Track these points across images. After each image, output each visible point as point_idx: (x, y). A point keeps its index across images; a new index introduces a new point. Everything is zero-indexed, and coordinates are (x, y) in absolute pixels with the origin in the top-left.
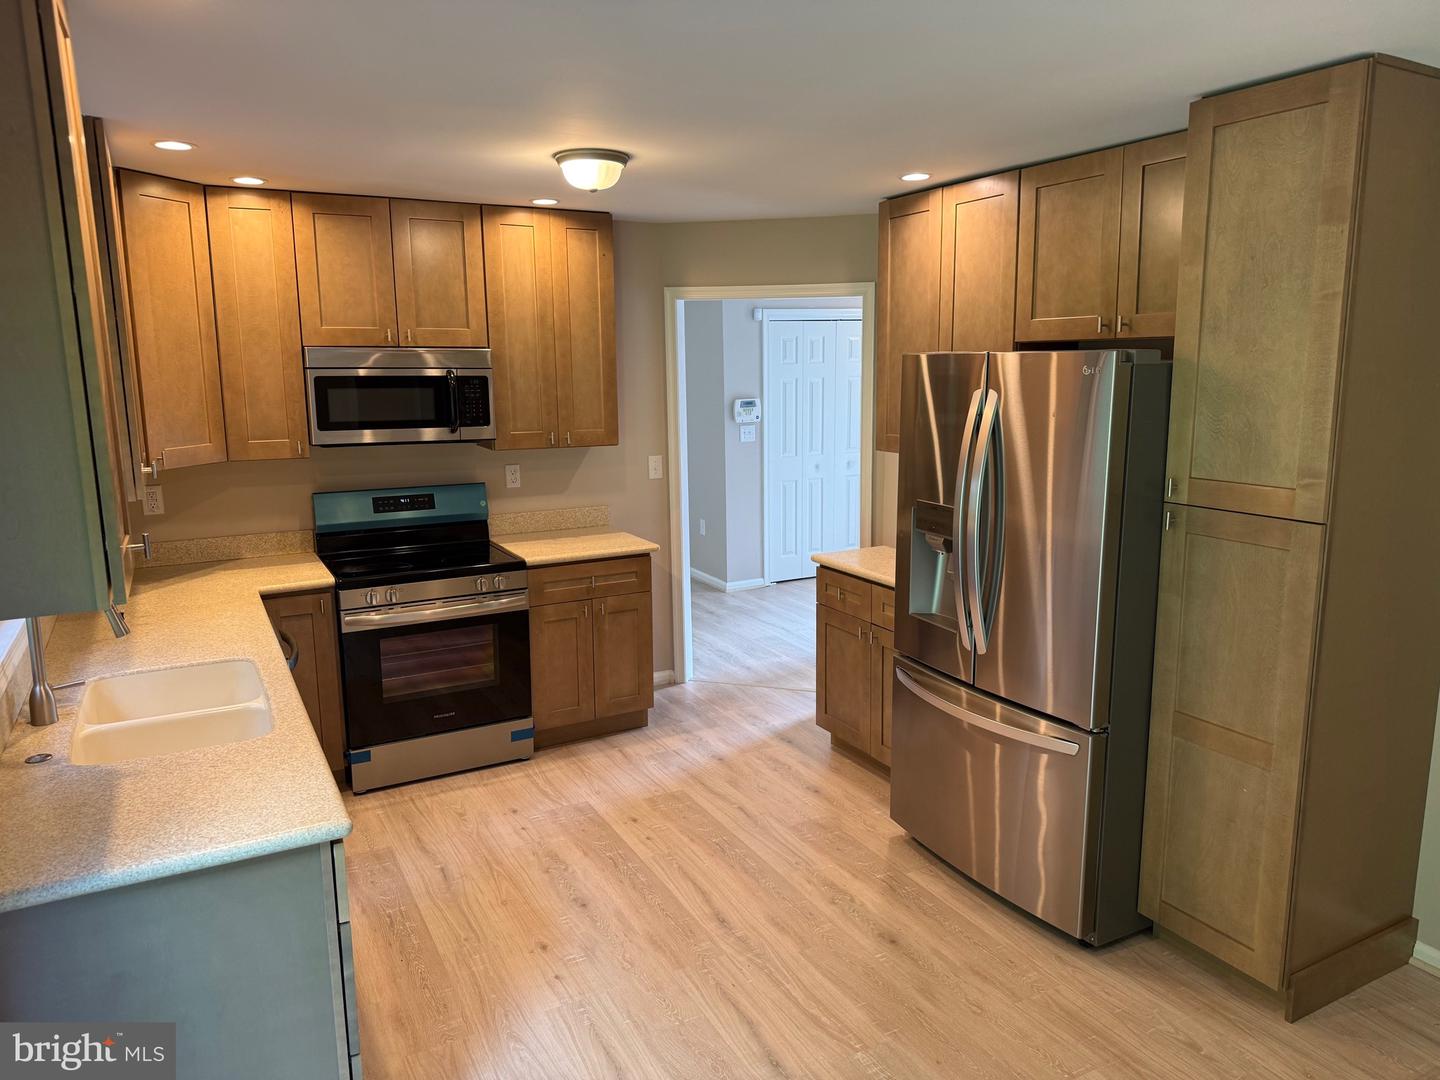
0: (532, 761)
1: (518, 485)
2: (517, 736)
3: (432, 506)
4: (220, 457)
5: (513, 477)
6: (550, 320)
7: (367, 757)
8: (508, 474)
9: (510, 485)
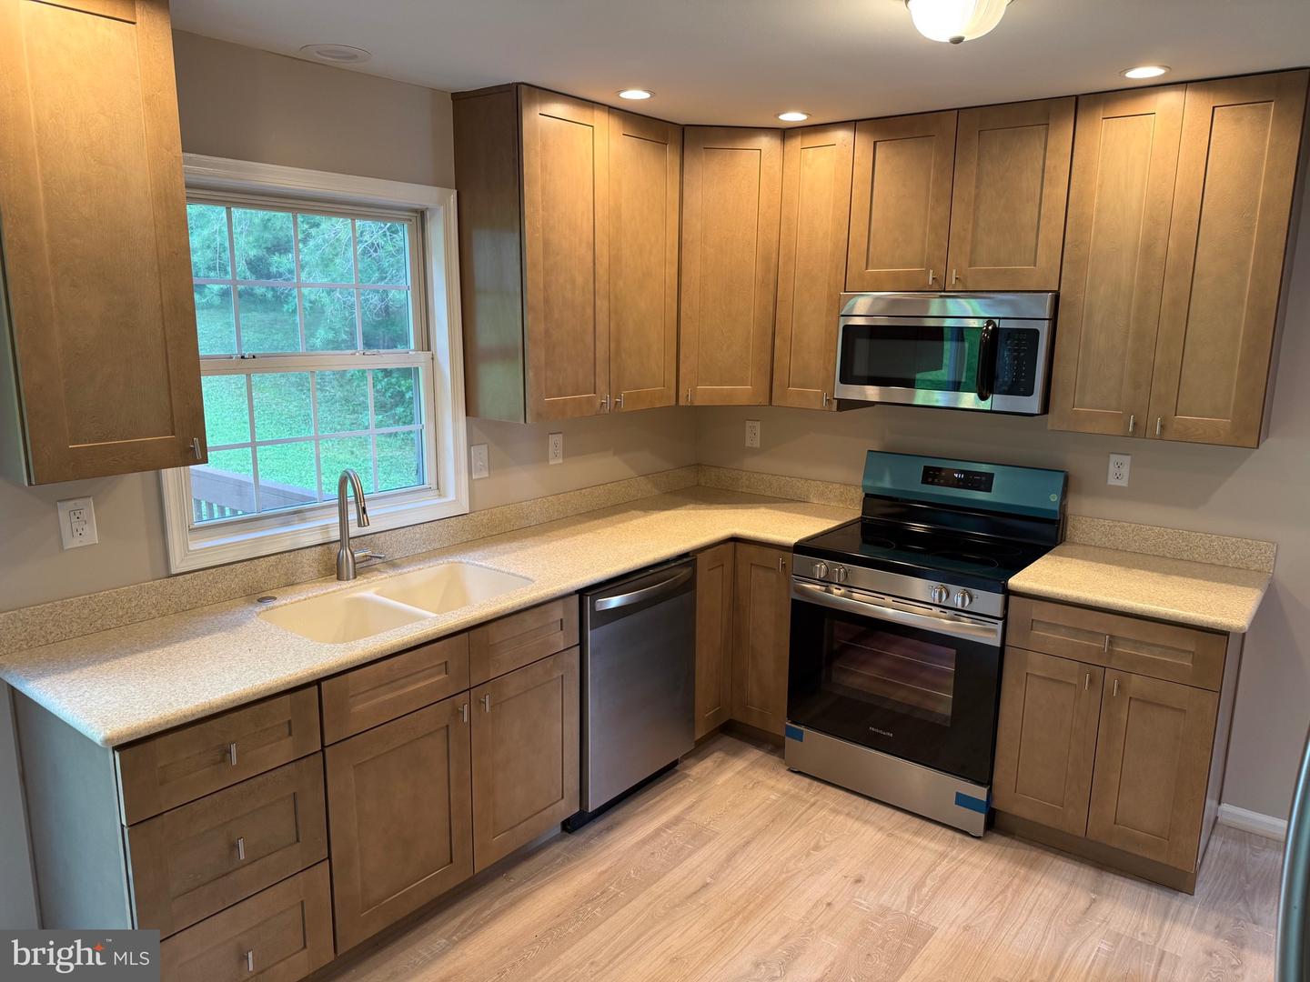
0: (978, 843)
1: (1124, 483)
2: (962, 800)
3: (988, 489)
4: (763, 400)
5: (1119, 471)
6: (1160, 250)
7: (799, 736)
8: (1112, 468)
9: (1112, 481)
